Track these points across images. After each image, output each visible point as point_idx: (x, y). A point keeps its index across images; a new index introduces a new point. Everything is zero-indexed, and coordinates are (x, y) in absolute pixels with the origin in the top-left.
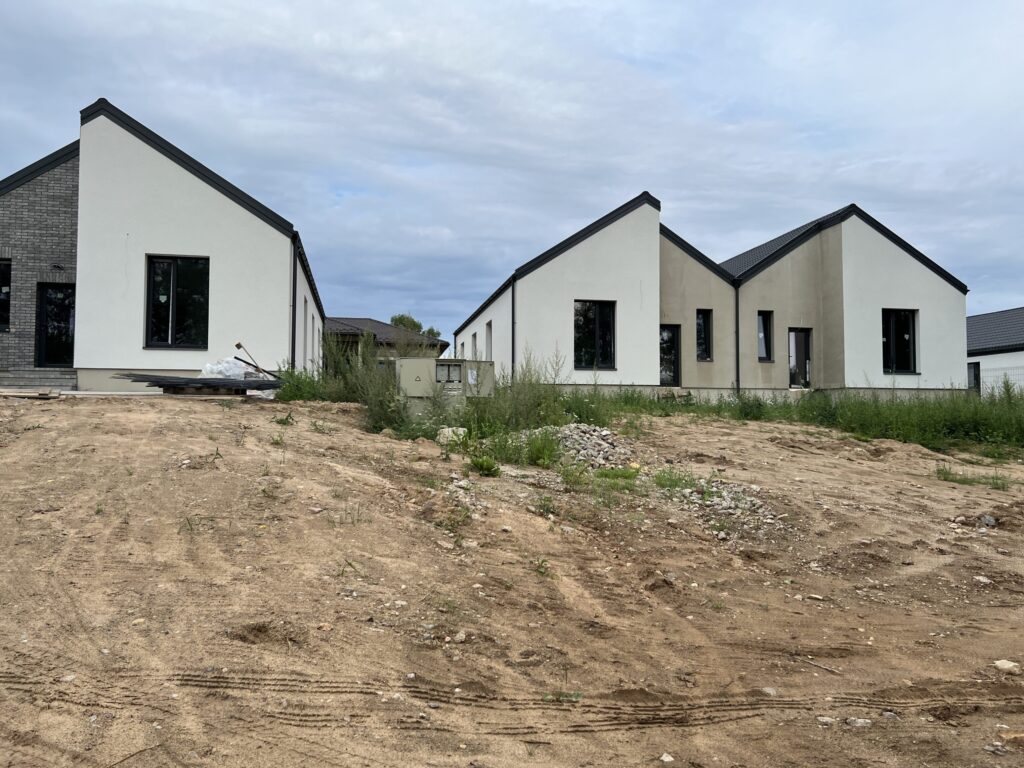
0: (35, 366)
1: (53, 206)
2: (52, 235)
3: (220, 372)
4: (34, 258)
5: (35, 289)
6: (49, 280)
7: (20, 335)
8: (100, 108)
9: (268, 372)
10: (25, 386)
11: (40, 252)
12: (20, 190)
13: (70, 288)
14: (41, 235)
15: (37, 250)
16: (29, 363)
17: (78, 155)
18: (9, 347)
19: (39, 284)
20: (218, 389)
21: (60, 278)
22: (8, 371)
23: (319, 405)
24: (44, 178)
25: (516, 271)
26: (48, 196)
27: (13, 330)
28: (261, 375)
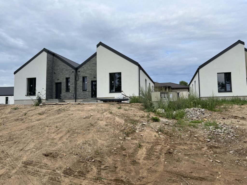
0: (91, 98)
1: (93, 65)
2: (93, 71)
3: (118, 97)
4: (91, 76)
5: (91, 82)
6: (93, 80)
7: (88, 91)
8: (101, 44)
9: (129, 97)
10: (89, 102)
11: (91, 75)
12: (88, 63)
13: (96, 81)
14: (92, 71)
15: (91, 74)
16: (90, 97)
17: (96, 55)
18: (87, 94)
19: (91, 81)
20: (113, 101)
21: (95, 80)
22: (86, 99)
23: (137, 104)
24: (92, 60)
25: (199, 67)
26: (93, 63)
27: (87, 91)
28: (127, 98)
